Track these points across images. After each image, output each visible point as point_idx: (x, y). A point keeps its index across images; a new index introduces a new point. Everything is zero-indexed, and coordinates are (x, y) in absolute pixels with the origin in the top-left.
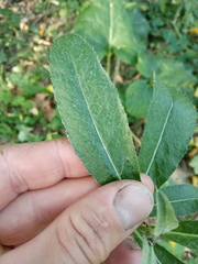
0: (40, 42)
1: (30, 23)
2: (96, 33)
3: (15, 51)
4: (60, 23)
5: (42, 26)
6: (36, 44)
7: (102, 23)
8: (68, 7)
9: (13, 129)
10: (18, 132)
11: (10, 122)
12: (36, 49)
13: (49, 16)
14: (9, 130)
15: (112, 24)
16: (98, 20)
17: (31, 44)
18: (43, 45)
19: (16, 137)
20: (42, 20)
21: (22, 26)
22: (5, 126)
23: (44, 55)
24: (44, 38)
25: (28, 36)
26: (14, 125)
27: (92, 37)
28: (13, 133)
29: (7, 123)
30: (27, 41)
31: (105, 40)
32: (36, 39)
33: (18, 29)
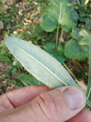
0: (27, 21)
1: (23, 12)
2: (53, 17)
3: (15, 24)
4: (37, 13)
5: (29, 14)
6: (25, 22)
7: (56, 12)
8: (41, 6)
9: (10, 60)
10: (13, 61)
11: (10, 56)
12: (25, 24)
13: (32, 9)
14: (9, 60)
15: (60, 13)
16: (54, 11)
17: (23, 22)
18: (28, 22)
19: (12, 64)
20: (29, 11)
21: (19, 13)
22: (7, 58)
23: (28, 27)
24: (29, 19)
25: (22, 18)
26: (12, 58)
27: (51, 19)
28: (11, 62)
29: (8, 57)
30: (21, 20)
31: (57, 21)
32: (26, 19)
33: (18, 14)
